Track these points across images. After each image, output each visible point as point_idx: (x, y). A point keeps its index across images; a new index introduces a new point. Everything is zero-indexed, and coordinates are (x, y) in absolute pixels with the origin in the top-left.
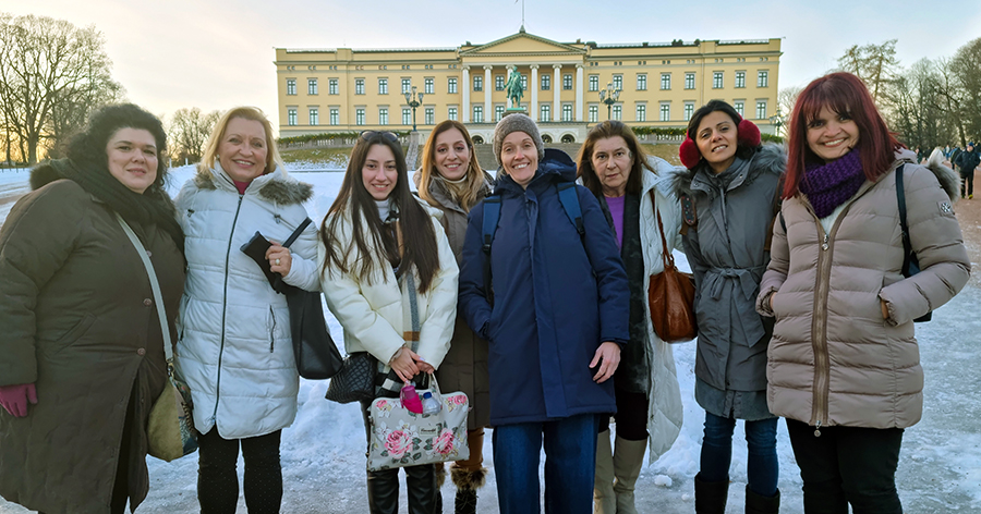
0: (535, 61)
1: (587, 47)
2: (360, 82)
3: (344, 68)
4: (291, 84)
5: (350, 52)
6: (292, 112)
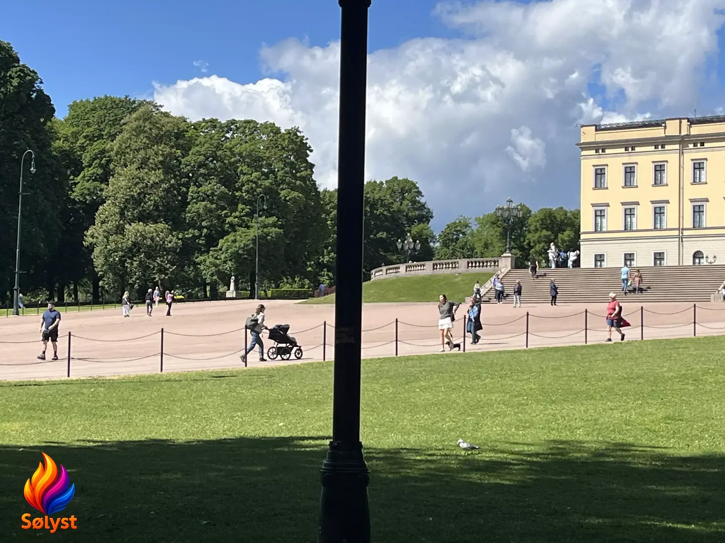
2: (698, 166)
3: (676, 146)
4: (600, 173)
5: (685, 122)
6: (599, 214)
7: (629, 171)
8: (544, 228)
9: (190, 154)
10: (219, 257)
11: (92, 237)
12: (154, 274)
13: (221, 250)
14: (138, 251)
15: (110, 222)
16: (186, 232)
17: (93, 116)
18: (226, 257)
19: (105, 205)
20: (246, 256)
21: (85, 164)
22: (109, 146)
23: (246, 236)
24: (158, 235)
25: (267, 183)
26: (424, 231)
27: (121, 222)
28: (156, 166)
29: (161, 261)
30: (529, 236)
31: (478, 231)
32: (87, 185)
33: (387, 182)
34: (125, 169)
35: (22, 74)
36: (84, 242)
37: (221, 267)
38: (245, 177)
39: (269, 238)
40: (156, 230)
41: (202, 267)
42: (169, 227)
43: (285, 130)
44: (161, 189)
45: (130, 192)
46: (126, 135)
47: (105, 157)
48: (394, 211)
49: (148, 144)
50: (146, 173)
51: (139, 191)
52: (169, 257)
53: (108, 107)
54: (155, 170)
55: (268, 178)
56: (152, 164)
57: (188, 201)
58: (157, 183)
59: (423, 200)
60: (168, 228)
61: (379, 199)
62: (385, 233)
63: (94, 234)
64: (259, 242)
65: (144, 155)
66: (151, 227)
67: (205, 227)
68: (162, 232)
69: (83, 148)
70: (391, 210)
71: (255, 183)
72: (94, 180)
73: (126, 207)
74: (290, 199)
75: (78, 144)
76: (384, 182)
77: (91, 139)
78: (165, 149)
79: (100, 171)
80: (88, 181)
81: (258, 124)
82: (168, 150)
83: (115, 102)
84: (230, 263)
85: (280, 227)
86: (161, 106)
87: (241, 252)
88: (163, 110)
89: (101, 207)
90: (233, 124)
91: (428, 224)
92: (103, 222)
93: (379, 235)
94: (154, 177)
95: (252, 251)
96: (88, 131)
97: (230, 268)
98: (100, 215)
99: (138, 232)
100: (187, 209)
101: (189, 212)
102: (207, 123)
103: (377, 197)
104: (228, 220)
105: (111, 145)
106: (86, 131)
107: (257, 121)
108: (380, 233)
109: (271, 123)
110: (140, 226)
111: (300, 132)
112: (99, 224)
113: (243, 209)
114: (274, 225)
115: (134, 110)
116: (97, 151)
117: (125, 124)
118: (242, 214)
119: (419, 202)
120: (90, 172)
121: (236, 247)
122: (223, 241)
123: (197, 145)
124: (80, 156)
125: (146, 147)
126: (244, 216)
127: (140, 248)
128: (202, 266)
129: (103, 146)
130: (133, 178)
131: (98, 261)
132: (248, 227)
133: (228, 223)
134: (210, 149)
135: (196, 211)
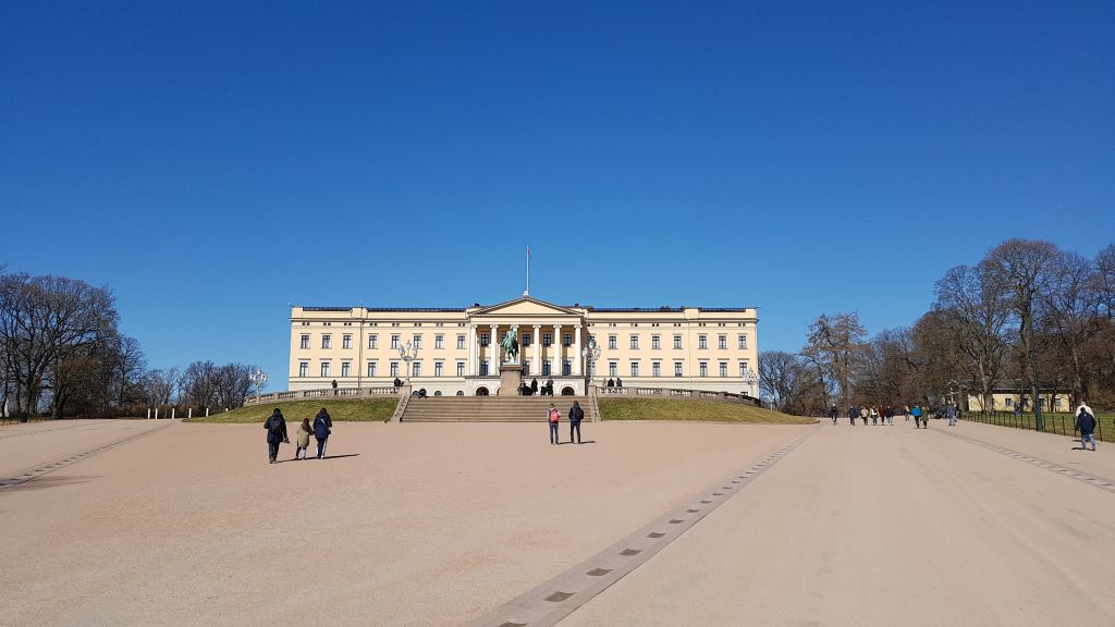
0: (537, 323)
1: (585, 311)
2: (373, 338)
3: (359, 324)
4: (305, 338)
5: (365, 310)
6: (303, 365)
7: (326, 338)
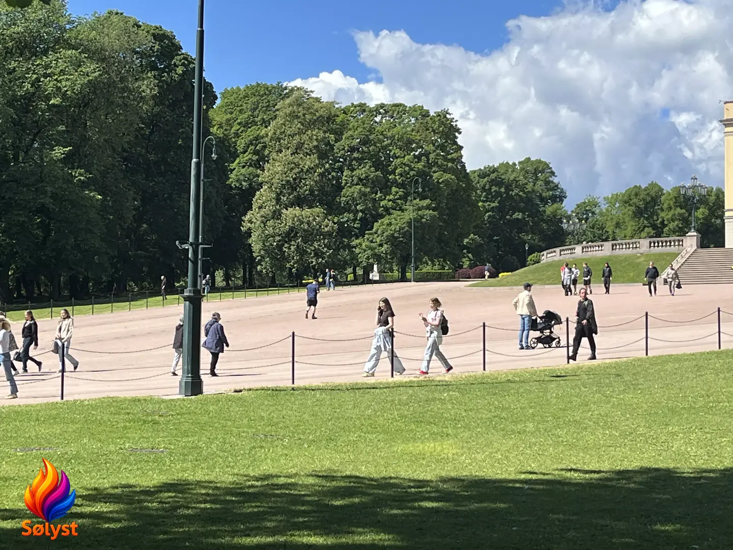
8: (677, 207)
9: (344, 138)
10: (374, 241)
11: (250, 222)
12: (312, 258)
13: (376, 233)
14: (295, 235)
15: (267, 207)
16: (341, 217)
17: (246, 103)
18: (381, 240)
19: (261, 190)
20: (401, 239)
21: (240, 149)
22: (263, 132)
23: (400, 219)
24: (314, 219)
25: (420, 166)
26: (558, 211)
27: (278, 207)
28: (311, 151)
29: (319, 245)
30: (662, 214)
31: (607, 210)
32: (243, 171)
33: (520, 163)
34: (280, 155)
35: (186, 62)
36: (241, 228)
37: (376, 251)
38: (398, 160)
39: (424, 220)
40: (313, 214)
41: (357, 251)
42: (325, 211)
43: (435, 113)
44: (316, 174)
45: (286, 177)
46: (280, 121)
47: (260, 143)
48: (529, 192)
49: (302, 129)
50: (301, 158)
51: (294, 176)
52: (326, 241)
53: (261, 93)
54: (310, 155)
55: (419, 160)
56: (306, 148)
57: (343, 185)
58: (313, 168)
59: (556, 180)
60: (324, 213)
61: (514, 180)
62: (521, 214)
63: (252, 219)
64: (414, 224)
65: (299, 140)
66: (307, 212)
67: (361, 211)
68: (318, 216)
69: (237, 135)
70: (526, 191)
71: (408, 165)
72: (249, 166)
73: (281, 192)
74: (443, 182)
75: (233, 131)
76: (517, 163)
77: (246, 125)
78: (319, 134)
79: (255, 158)
80: (244, 167)
81: (406, 107)
82: (321, 134)
83: (267, 88)
84: (385, 246)
85: (434, 209)
86: (312, 92)
87: (396, 235)
88: (313, 95)
89: (258, 193)
90: (382, 108)
91: (562, 204)
92: (260, 208)
93: (515, 216)
94: (309, 162)
95: (407, 233)
96: (242, 118)
97: (386, 251)
98: (256, 201)
99: (296, 216)
100: (342, 193)
101: (344, 196)
102: (355, 107)
103: (512, 178)
104: (382, 203)
105: (266, 131)
106: (241, 117)
107: (406, 105)
108: (517, 214)
109: (419, 106)
110: (296, 211)
111: (450, 114)
112: (257, 209)
113: (397, 192)
114: (428, 207)
115: (287, 96)
116: (252, 137)
117: (278, 110)
118: (396, 197)
119: (552, 182)
120: (245, 159)
121: (391, 230)
122: (379, 224)
123: (350, 129)
124: (235, 143)
125: (300, 133)
126: (398, 199)
127: (298, 233)
128: (358, 249)
129: (258, 132)
130: (289, 164)
131: (256, 247)
132: (402, 210)
133: (383, 206)
134: (363, 133)
135: (350, 195)
